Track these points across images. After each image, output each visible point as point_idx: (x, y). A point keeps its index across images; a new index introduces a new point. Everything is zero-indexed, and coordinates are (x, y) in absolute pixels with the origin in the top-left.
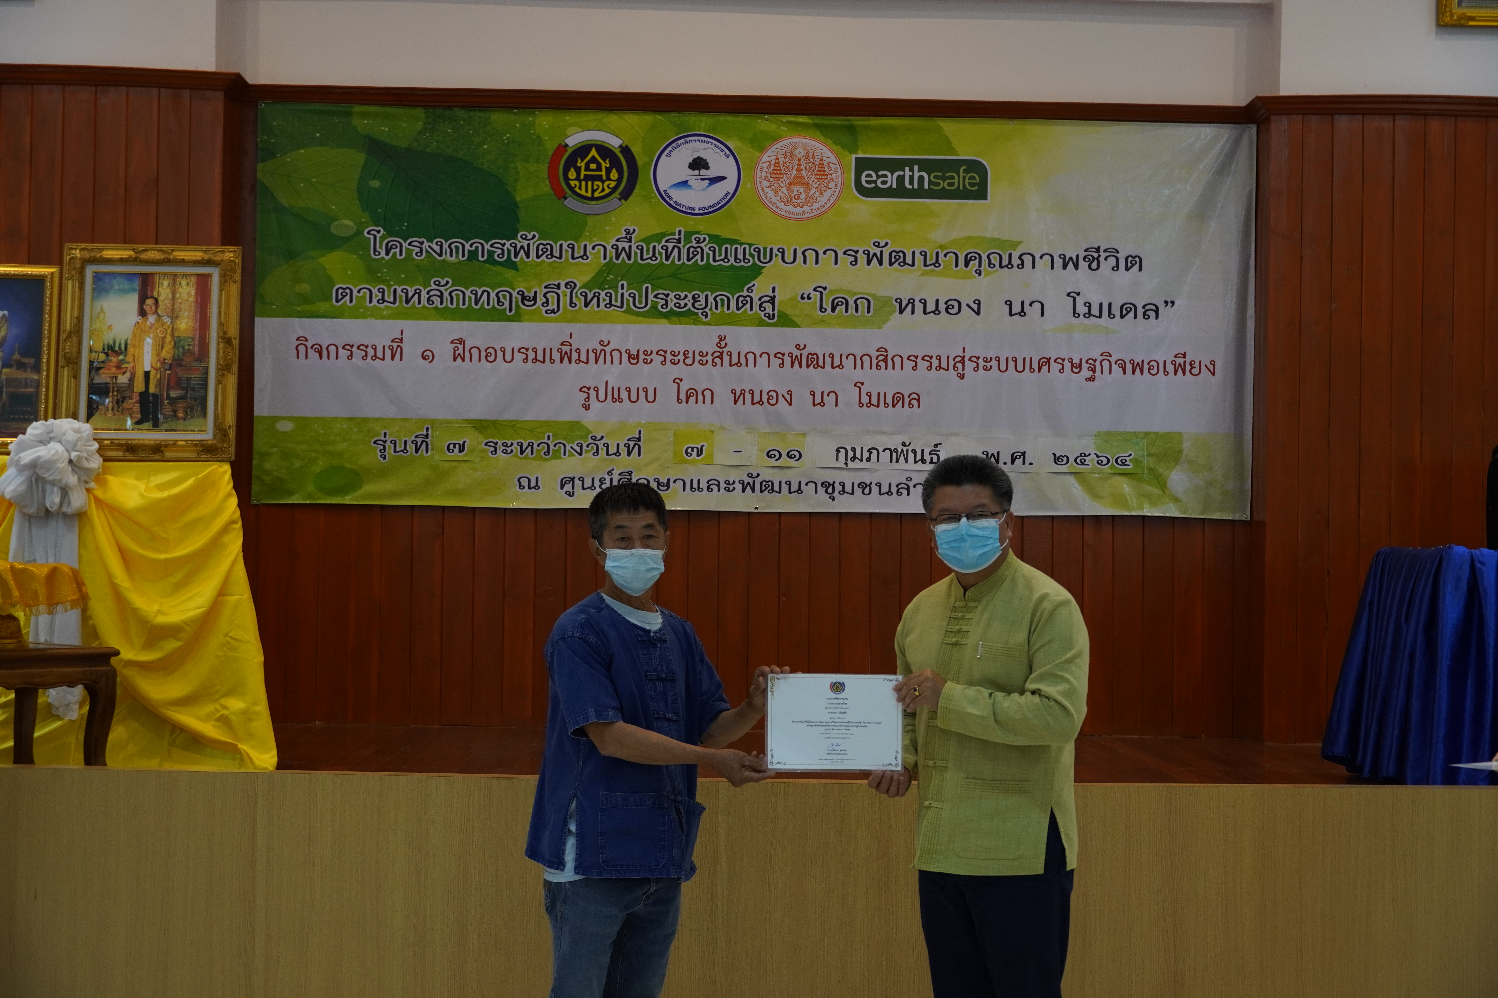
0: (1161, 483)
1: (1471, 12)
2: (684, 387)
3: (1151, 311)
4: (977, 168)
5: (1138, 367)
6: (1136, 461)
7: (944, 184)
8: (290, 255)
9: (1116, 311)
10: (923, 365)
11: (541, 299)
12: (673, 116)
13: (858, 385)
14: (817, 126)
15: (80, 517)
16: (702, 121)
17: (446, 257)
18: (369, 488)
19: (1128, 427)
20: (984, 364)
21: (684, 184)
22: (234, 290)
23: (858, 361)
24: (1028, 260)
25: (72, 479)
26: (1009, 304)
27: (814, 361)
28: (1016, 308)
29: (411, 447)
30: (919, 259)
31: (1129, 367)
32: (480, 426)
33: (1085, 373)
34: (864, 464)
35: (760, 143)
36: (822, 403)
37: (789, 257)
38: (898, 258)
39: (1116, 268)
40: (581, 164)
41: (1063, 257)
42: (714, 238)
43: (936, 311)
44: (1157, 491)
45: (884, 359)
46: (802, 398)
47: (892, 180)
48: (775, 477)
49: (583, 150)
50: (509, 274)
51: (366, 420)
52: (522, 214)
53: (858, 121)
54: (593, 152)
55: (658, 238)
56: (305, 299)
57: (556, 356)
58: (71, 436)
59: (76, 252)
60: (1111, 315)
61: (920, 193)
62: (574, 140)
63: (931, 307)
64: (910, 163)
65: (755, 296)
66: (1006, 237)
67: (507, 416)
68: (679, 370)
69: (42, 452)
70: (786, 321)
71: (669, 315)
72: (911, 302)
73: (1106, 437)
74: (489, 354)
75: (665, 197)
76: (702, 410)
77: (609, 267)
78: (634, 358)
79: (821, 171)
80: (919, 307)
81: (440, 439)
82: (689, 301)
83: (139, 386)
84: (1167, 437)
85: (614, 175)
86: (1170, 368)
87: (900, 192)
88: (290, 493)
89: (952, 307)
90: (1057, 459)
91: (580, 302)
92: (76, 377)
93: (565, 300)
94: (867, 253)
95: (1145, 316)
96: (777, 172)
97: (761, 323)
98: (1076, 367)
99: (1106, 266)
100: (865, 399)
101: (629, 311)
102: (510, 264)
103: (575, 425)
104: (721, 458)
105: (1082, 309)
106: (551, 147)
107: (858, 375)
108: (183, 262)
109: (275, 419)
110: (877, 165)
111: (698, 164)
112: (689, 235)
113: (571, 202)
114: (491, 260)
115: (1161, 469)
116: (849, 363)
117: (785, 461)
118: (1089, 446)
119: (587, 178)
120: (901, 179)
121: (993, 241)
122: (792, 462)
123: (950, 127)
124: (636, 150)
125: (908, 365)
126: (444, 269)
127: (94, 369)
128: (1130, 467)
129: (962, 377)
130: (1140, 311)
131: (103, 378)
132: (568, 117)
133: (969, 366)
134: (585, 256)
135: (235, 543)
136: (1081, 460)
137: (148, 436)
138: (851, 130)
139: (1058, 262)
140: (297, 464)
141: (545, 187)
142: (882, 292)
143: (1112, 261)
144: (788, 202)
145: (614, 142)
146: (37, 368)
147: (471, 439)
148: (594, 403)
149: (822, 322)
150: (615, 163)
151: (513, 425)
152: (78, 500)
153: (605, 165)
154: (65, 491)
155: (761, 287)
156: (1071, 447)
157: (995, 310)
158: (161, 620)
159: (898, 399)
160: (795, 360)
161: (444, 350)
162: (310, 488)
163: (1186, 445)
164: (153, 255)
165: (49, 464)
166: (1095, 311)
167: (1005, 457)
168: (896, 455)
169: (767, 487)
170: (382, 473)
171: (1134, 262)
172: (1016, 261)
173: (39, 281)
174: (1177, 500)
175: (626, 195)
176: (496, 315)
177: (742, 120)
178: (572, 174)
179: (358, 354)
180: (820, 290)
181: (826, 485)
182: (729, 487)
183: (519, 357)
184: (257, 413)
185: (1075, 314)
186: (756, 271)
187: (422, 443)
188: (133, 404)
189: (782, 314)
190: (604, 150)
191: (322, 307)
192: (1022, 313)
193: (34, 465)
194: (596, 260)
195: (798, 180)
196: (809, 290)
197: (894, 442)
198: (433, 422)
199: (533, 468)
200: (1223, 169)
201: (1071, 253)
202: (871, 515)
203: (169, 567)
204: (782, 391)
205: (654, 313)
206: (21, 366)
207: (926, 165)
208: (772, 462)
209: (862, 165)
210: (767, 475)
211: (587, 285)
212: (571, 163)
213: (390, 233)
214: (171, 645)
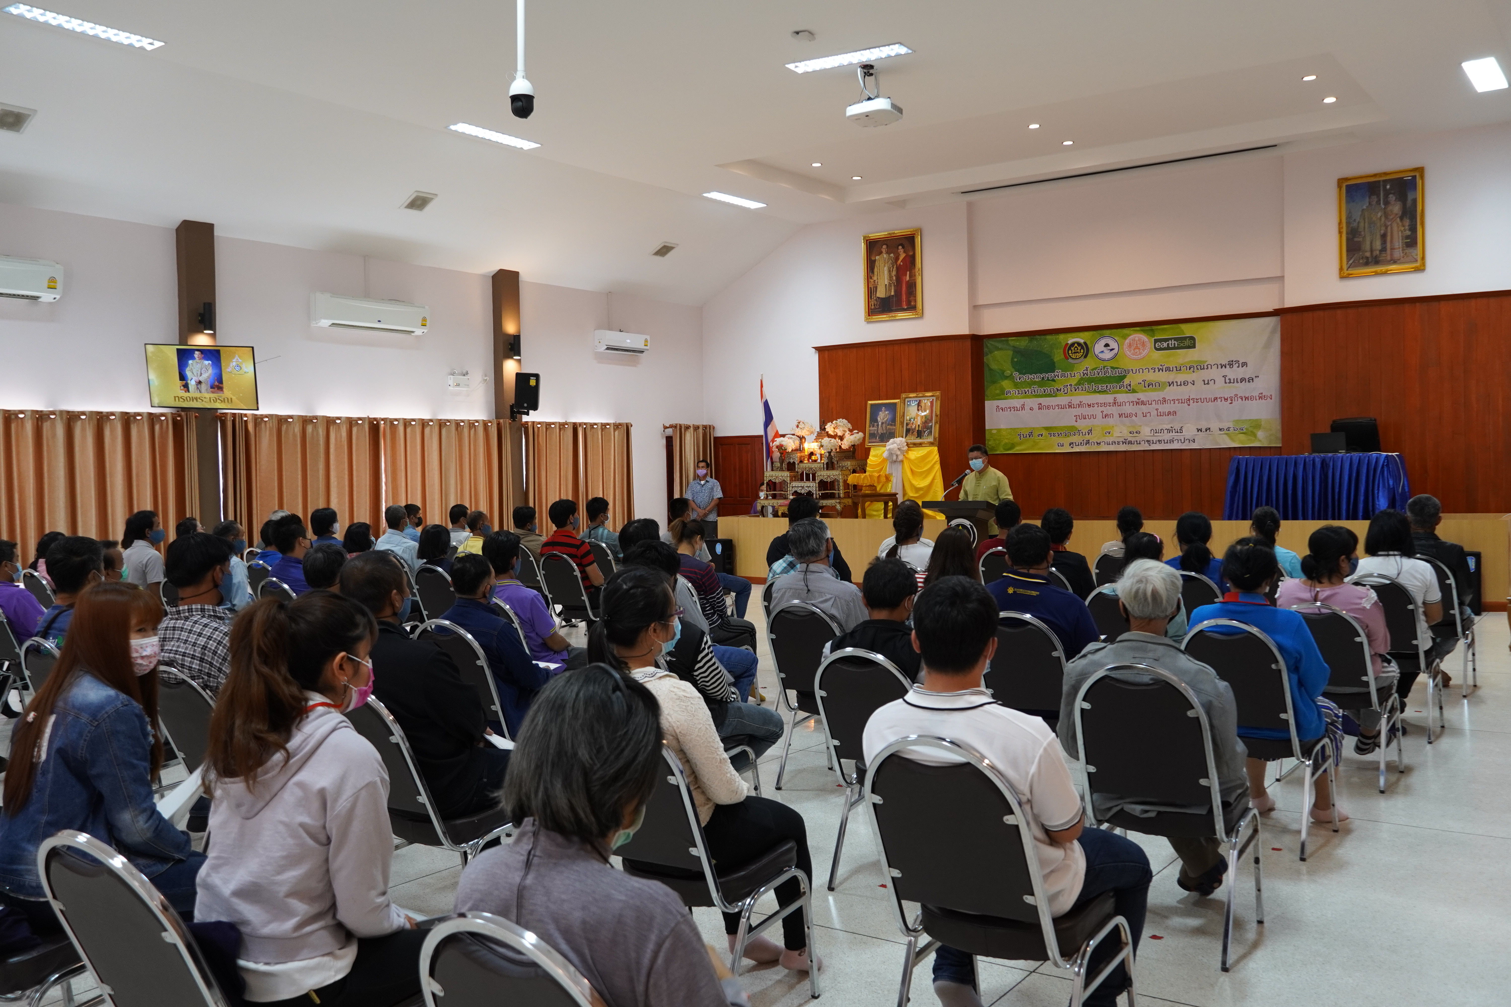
0: (1255, 435)
1: (1350, 272)
2: (1104, 413)
3: (1251, 380)
4: (1192, 338)
5: (1247, 398)
6: (1246, 429)
7: (1182, 345)
8: (994, 382)
9: (1239, 381)
10: (1177, 402)
11: (1062, 390)
12: (1100, 332)
13: (1157, 410)
14: (1142, 330)
15: (902, 461)
16: (1107, 332)
17: (1036, 379)
18: (1017, 448)
19: (1244, 418)
20: (1196, 400)
21: (1103, 352)
22: (939, 402)
23: (1157, 402)
24: (1209, 366)
25: (899, 453)
26: (1204, 381)
27: (1143, 403)
28: (1206, 382)
29: (1028, 436)
30: (1175, 369)
31: (1244, 399)
32: (1046, 429)
33: (1229, 401)
34: (1159, 434)
35: (1125, 337)
36: (1146, 416)
37: (1134, 372)
38: (1168, 369)
39: (1238, 367)
40: (1072, 349)
41: (1221, 364)
42: (1112, 368)
43: (1181, 385)
44: (1254, 438)
45: (1164, 401)
46: (1140, 414)
47: (1165, 345)
48: (1133, 440)
49: (1073, 344)
50: (1053, 383)
51: (1015, 429)
52: (1056, 365)
53: (1154, 327)
54: (1076, 345)
55: (1095, 369)
56: (998, 395)
57: (1067, 406)
58: (899, 442)
59: (903, 395)
60: (1237, 382)
61: (1174, 348)
62: (1070, 342)
63: (1179, 384)
64: (1171, 339)
65: (1125, 384)
66: (1202, 360)
67: (1054, 425)
68: (1103, 409)
69: (891, 447)
70: (1134, 391)
71: (1099, 392)
72: (1173, 382)
73: (1237, 422)
74: (1048, 407)
75: (1097, 356)
76: (1110, 421)
77: (1082, 379)
78: (1089, 406)
79: (1143, 344)
80: (1175, 384)
81: (1036, 434)
82: (1105, 387)
83: (917, 429)
84: (1257, 420)
85: (1082, 351)
86: (1258, 398)
87: (1168, 348)
88: (996, 450)
89: (1185, 383)
90: (1220, 430)
91: (1074, 389)
92: (903, 427)
93: (1069, 390)
94: (1158, 368)
95: (1249, 382)
96: (1130, 345)
97: (1127, 393)
98: (1226, 400)
99: (1235, 366)
100: (1159, 414)
101: (1088, 392)
102: (1053, 380)
103: (1073, 427)
104: (1116, 434)
105: (1228, 381)
106: (1064, 344)
107: (1157, 406)
108: (927, 396)
109: (991, 430)
110: (1160, 340)
111: (1107, 345)
112: (1104, 367)
113: (1070, 360)
114: (1048, 380)
115: (1255, 431)
116: (1154, 403)
117: (1135, 434)
118: (1231, 425)
119: (1074, 353)
120: (1168, 344)
121: (1197, 361)
122: (1137, 435)
123: (1183, 326)
124: (1088, 343)
125: (1172, 402)
126: (1035, 383)
127: (907, 424)
128: (1245, 431)
129: (1189, 405)
130: (1247, 380)
131: (909, 427)
132: (1069, 335)
133: (1191, 401)
134: (1074, 376)
135: (938, 467)
136: (1228, 429)
137: (918, 441)
138: (1152, 330)
139: (1220, 366)
140: (998, 442)
141: (1063, 356)
142: (1163, 380)
143: (1237, 365)
144: (1133, 354)
145: (1082, 341)
146: (895, 425)
147: (1044, 432)
148: (1078, 419)
149: (1145, 391)
150: (1082, 348)
151: (1055, 428)
152: (901, 458)
153: (1079, 348)
154: (897, 456)
155: (1126, 381)
156: (1225, 425)
157: (1199, 383)
158: (918, 486)
159: (1169, 413)
160: (1137, 403)
161: (1036, 407)
162: (1002, 449)
163: (1263, 423)
164: (921, 395)
165: (893, 449)
166: (1232, 381)
167: (1204, 430)
168: (1169, 431)
169: (1130, 443)
170: (1020, 444)
171: (1245, 364)
172: (1206, 367)
173: (895, 404)
174: (1260, 441)
175: (1086, 357)
176: (1050, 396)
177: (1119, 330)
178: (1070, 352)
179: (1012, 410)
180: (1144, 381)
181: (1148, 441)
182: (1118, 443)
183: (1057, 407)
184: (987, 428)
185: (1226, 383)
186: (1125, 377)
187: (1031, 434)
188: (916, 433)
189: (1133, 389)
190: (1079, 344)
191: (1002, 397)
192: (1208, 383)
193: (889, 450)
194: (1078, 377)
195: (1137, 348)
196: (1141, 381)
197: (1168, 427)
198: (1034, 428)
199: (1061, 440)
200: (1273, 332)
201: (1223, 363)
202: (1162, 450)
203: (921, 473)
204: (1134, 413)
205: (1095, 392)
206: (891, 425)
207: (1176, 339)
208: (1131, 435)
209: (1156, 341)
210: (1130, 439)
211: (1076, 385)
212: (1070, 349)
213: (1020, 373)
214: (921, 492)
